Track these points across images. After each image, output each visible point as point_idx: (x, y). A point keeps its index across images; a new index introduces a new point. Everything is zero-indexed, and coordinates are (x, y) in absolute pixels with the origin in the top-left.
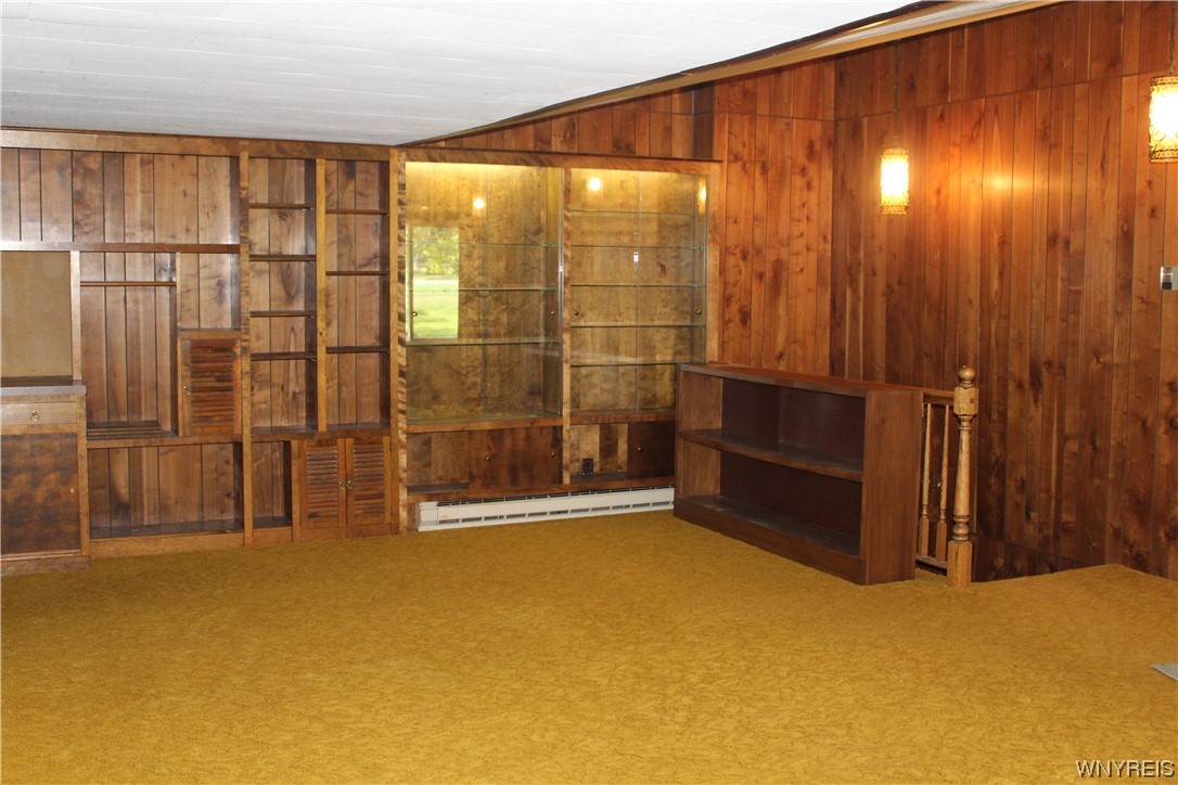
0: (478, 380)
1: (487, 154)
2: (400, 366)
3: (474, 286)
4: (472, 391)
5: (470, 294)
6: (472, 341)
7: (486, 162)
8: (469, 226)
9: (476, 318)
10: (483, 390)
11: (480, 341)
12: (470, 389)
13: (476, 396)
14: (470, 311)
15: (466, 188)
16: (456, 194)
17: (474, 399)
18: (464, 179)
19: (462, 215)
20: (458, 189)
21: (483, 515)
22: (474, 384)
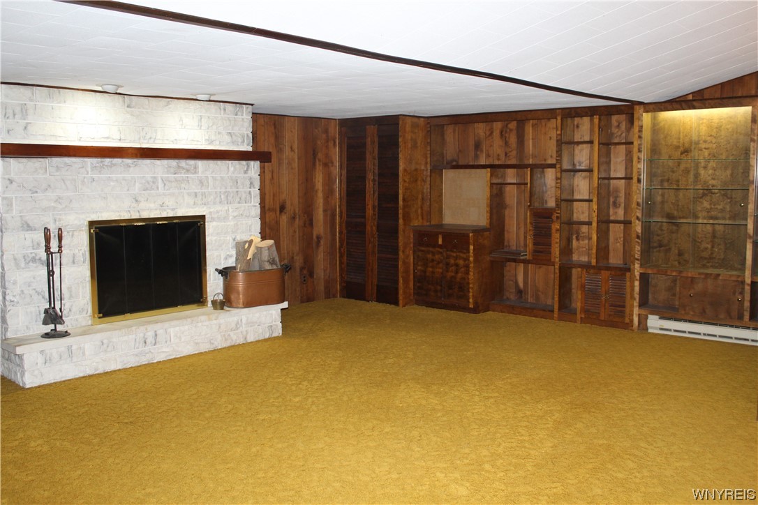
0: (709, 246)
1: (695, 103)
2: (637, 232)
3: (708, 186)
4: (705, 253)
5: (705, 191)
6: (705, 221)
7: (694, 108)
8: (705, 149)
9: (708, 207)
10: (712, 253)
11: (711, 221)
12: (703, 251)
13: (707, 256)
14: (705, 202)
15: (704, 125)
16: (697, 129)
17: (706, 258)
18: (703, 119)
19: (701, 142)
20: (699, 125)
21: (687, 330)
22: (706, 248)
